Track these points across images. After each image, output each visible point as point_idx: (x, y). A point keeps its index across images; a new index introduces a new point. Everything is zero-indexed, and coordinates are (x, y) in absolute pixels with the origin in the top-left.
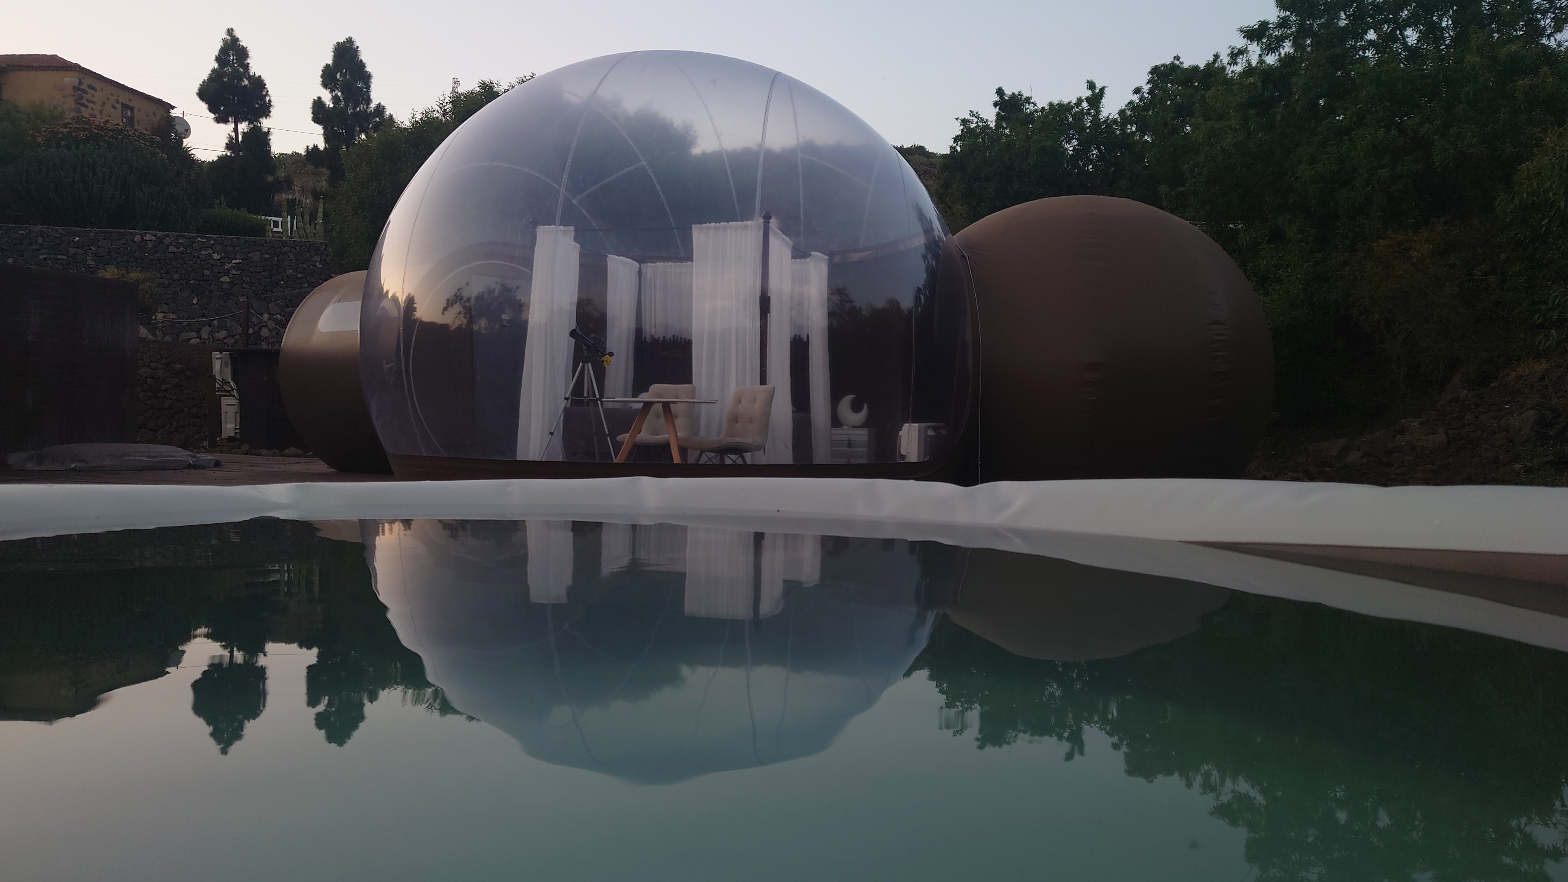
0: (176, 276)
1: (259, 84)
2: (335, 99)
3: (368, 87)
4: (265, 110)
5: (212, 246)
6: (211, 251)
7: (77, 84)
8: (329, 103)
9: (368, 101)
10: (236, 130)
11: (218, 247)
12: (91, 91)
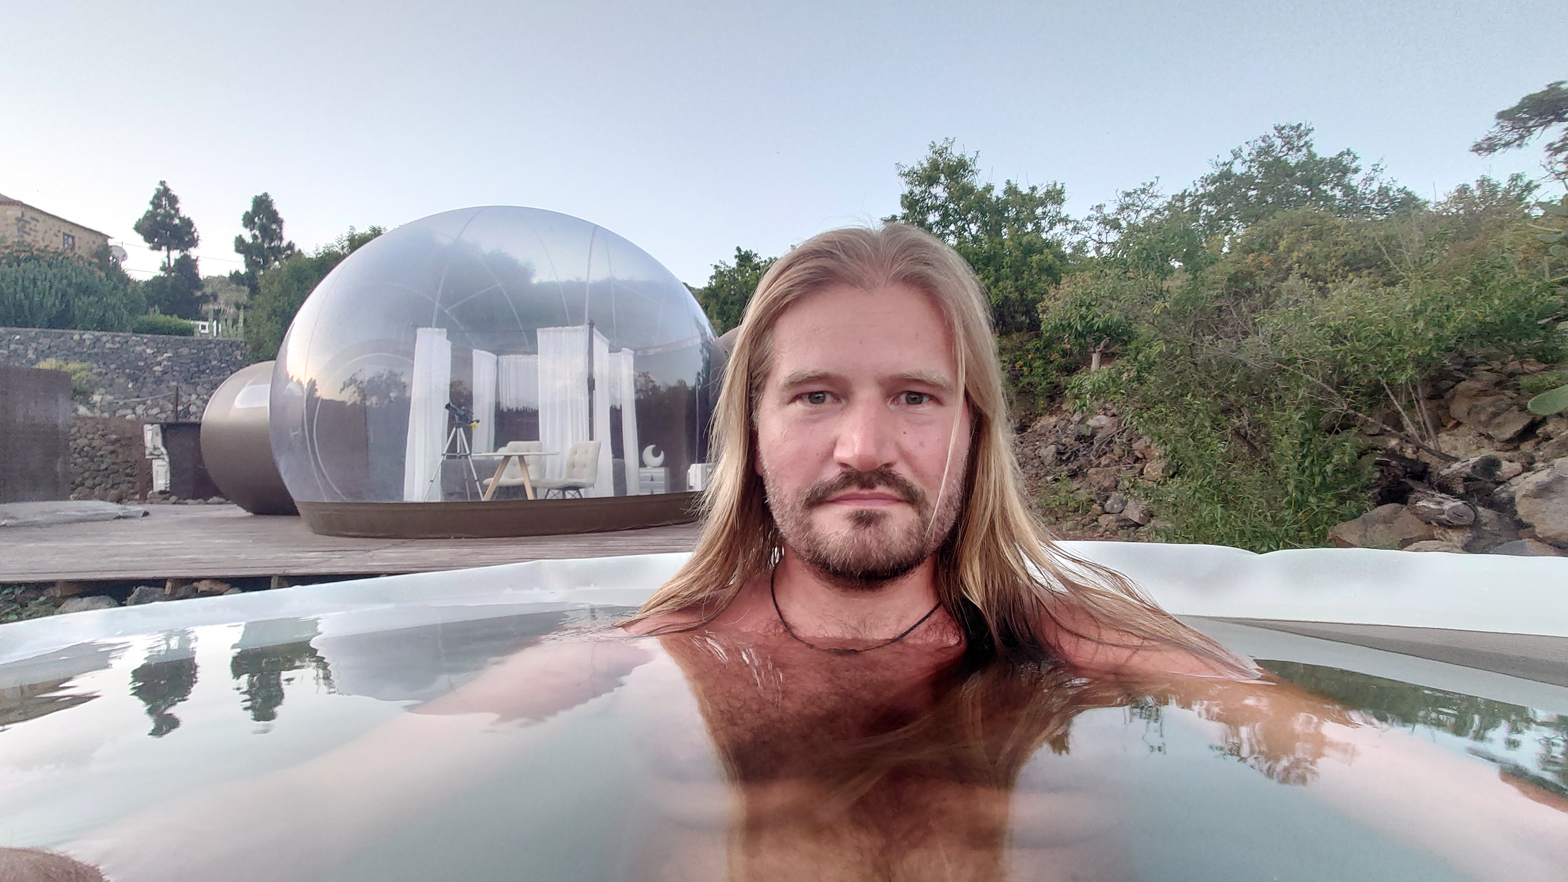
0: (113, 366)
1: (188, 224)
2: (255, 237)
3: (281, 229)
4: (194, 243)
5: (145, 344)
6: (144, 347)
7: (20, 215)
8: (249, 239)
9: (281, 239)
10: (168, 257)
11: (151, 344)
12: (34, 223)
